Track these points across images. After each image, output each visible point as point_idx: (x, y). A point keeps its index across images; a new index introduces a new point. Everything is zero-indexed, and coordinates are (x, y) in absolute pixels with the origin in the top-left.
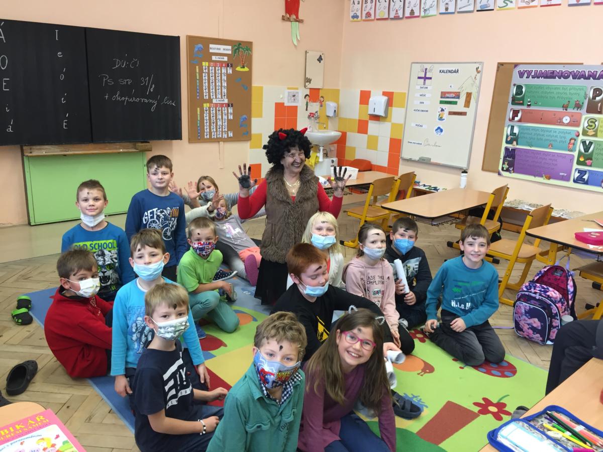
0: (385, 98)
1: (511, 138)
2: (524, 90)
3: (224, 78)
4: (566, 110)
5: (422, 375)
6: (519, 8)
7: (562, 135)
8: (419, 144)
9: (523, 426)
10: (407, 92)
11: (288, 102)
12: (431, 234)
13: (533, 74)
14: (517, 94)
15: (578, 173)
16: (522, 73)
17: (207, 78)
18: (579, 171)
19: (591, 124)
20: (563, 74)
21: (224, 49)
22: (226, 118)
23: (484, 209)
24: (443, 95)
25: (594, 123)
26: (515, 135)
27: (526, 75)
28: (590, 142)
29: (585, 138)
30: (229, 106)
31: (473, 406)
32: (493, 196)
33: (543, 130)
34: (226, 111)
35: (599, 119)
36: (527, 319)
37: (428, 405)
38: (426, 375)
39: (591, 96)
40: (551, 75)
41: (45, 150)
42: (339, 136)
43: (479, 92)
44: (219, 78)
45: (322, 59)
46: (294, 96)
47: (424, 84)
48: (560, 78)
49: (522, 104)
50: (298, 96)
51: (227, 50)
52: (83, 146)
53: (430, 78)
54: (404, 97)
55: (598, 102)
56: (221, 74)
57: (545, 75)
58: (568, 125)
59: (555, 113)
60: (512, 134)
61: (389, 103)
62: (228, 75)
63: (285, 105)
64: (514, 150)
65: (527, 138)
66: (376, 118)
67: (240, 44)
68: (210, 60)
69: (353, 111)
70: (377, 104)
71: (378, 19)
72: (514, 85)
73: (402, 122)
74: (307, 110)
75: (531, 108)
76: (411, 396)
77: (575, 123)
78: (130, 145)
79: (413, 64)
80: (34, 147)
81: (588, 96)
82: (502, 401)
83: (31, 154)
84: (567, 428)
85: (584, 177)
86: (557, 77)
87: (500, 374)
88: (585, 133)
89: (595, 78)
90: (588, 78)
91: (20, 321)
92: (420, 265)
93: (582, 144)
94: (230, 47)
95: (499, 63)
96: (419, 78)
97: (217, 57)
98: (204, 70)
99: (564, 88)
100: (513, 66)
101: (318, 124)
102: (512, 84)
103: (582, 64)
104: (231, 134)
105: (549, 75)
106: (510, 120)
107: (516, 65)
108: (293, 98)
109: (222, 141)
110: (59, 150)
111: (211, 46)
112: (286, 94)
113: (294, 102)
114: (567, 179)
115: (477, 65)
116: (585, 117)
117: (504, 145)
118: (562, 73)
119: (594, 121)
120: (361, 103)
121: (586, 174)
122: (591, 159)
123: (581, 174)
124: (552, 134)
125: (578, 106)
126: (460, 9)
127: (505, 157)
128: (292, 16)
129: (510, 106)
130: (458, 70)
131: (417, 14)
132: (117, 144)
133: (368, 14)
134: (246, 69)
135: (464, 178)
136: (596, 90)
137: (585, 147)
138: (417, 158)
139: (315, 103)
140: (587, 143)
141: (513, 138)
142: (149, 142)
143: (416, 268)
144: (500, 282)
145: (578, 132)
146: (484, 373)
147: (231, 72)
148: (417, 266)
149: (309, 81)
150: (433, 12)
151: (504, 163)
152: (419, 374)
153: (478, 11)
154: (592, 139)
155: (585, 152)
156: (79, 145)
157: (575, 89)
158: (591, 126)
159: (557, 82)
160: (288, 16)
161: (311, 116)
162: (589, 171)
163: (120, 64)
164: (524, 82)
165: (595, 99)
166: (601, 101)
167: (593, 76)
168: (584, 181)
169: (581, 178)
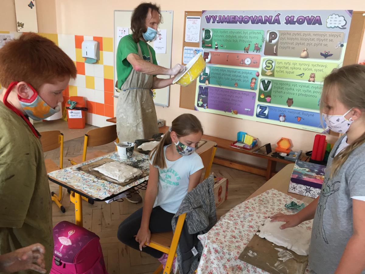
1: (204, 77)
2: (211, 34)
4: (248, 52)
7: (245, 75)
13: (217, 19)
14: (206, 38)
15: (260, 108)
16: (208, 18)
18: (260, 106)
19: (268, 65)
20: (244, 19)
25: (271, 64)
26: (207, 75)
27: (212, 20)
28: (268, 81)
29: (264, 78)
33: (229, 70)
35: (276, 60)
39: (268, 39)
40: (233, 20)
46: (5, 39)
48: (241, 23)
49: (211, 47)
54: (112, 42)
55: (274, 45)
57: (228, 20)
58: (249, 66)
59: (238, 55)
60: (205, 74)
61: (99, 47)
64: (206, 88)
65: (216, 78)
70: (89, 48)
72: (203, 30)
73: (112, 64)
75: (219, 51)
77: (255, 64)
81: (265, 39)
86: (238, 22)
88: (264, 73)
89: (270, 23)
90: (265, 23)
93: (261, 83)
99: (245, 32)
105: (231, 20)
107: (203, 12)
108: (4, 42)
114: (251, 114)
116: (264, 59)
117: (198, 84)
118: (242, 18)
119: (271, 62)
120: (77, 47)
121: (266, 109)
122: (270, 97)
123: (262, 109)
124: (237, 74)
127: (199, 95)
129: (201, 49)
136: (271, 34)
137: (265, 86)
140: (266, 82)
141: (206, 78)
145: (258, 72)
154: (270, 78)
155: (265, 90)
157: (254, 33)
158: (269, 67)
159: (238, 26)
162: (269, 107)
164: (211, 26)
165: (271, 42)
166: (277, 44)
167: (268, 21)
168: (265, 115)
169: (263, 113)
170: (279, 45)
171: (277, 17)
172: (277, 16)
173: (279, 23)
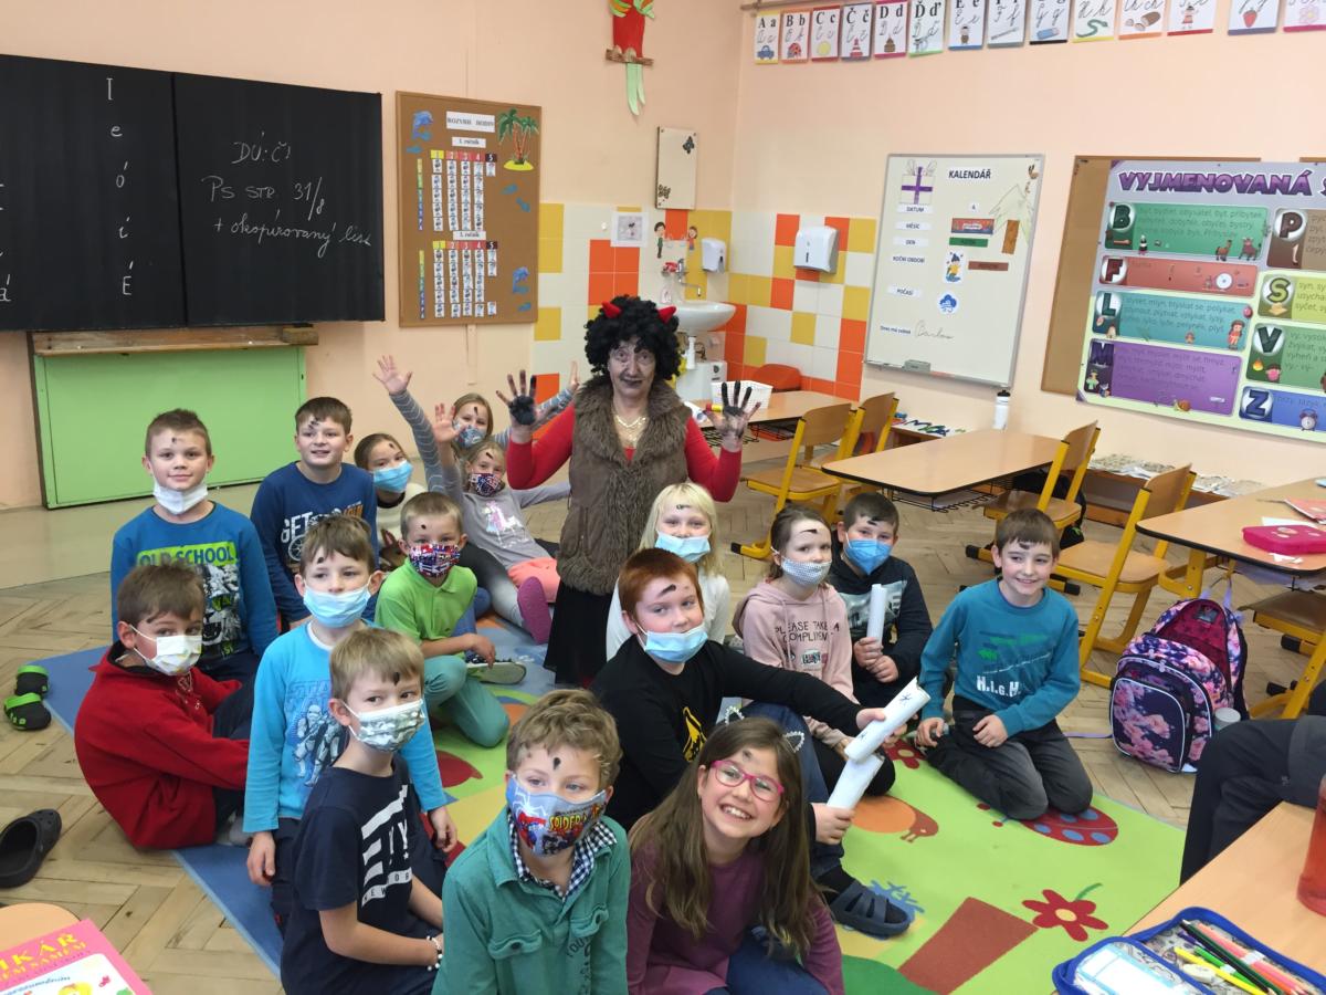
0: (830, 232)
1: (1105, 320)
2: (1132, 216)
3: (479, 185)
4: (1224, 260)
5: (911, 841)
6: (1122, 38)
7: (1216, 314)
8: (904, 331)
9: (1131, 953)
10: (878, 218)
11: (619, 238)
12: (930, 528)
13: (1152, 181)
14: (1117, 224)
15: (1251, 396)
16: (1127, 179)
17: (440, 185)
18: (1252, 392)
19: (1277, 290)
20: (1218, 182)
21: (479, 123)
22: (483, 273)
23: (1045, 476)
24: (958, 225)
25: (1284, 288)
26: (1114, 315)
27: (1136, 183)
28: (1275, 329)
29: (1265, 321)
30: (488, 246)
31: (1024, 908)
32: (1066, 446)
33: (1173, 302)
34: (482, 259)
35: (1296, 279)
36: (1139, 716)
37: (924, 908)
38: (921, 839)
39: (1278, 229)
40: (1191, 184)
41: (83, 343)
42: (730, 312)
43: (1034, 221)
44: (468, 184)
45: (693, 146)
46: (632, 225)
47: (916, 200)
48: (1209, 190)
49: (1128, 247)
50: (640, 226)
51: (485, 123)
52: (166, 332)
53: (930, 189)
54: (872, 229)
55: (1294, 243)
56: (472, 176)
57: (1178, 184)
58: (1228, 292)
59: (1199, 266)
60: (1107, 311)
61: (840, 243)
62: (487, 180)
63: (613, 245)
64: (1110, 346)
65: (1137, 320)
66: (811, 274)
67: (513, 112)
68: (447, 147)
69: (761, 259)
70: (814, 243)
71: (815, 60)
72: (1112, 205)
73: (868, 284)
74: (659, 256)
75: (1148, 255)
76: (887, 887)
77: (1243, 287)
78: (271, 331)
79: (892, 159)
80: (57, 336)
81: (1271, 229)
82: (1085, 898)
83: (49, 352)
84: (1226, 958)
85: (1262, 407)
86: (1203, 189)
87: (1081, 838)
88: (1264, 310)
89: (1285, 191)
90: (1271, 191)
91: (23, 721)
92: (904, 597)
93: (1257, 334)
94: (491, 118)
95: (1078, 158)
96: (905, 188)
97: (464, 139)
98: (435, 168)
99: (1220, 212)
100: (1109, 162)
101: (683, 288)
102: (1108, 201)
103: (1258, 160)
104: (492, 309)
105: (1187, 183)
106: (1101, 281)
107: (1115, 161)
108: (629, 231)
109: (472, 324)
110: (110, 342)
111: (450, 115)
112: (615, 222)
113: (631, 239)
114: (1225, 409)
115: (1031, 161)
116: (1265, 276)
117: (1090, 335)
118: (1215, 180)
119: (1284, 283)
120: (779, 241)
121: (1266, 399)
122: (1278, 367)
123: (1256, 398)
124: (1193, 311)
125: (1250, 251)
126: (993, 38)
127: (1091, 362)
128: (627, 51)
129: (1102, 251)
130: (989, 172)
131: (899, 49)
132: (243, 329)
133: (795, 49)
134: (527, 166)
135: (1002, 406)
136: (1287, 217)
137: (1265, 341)
138: (900, 363)
139: (676, 242)
140: (1270, 331)
141: (1109, 321)
142: (311, 326)
143: (895, 604)
144: (1082, 634)
145: (1250, 308)
146: (1047, 835)
147: (494, 173)
148: (898, 600)
149: (665, 192)
150: (934, 45)
151: (1088, 375)
152: (903, 838)
153: (1032, 43)
154: (1281, 323)
155: (1265, 351)
156: (156, 332)
157: (1242, 214)
158: (1279, 295)
159: (1203, 198)
160: (619, 50)
161: (669, 269)
162: (1275, 392)
163: (248, 153)
164: (1132, 197)
165: (1287, 236)
166: (1300, 240)
167: (1281, 186)
168: (1263, 414)
169: (1257, 407)
170: (1307, 244)
171: (1303, 180)
172: (1302, 176)
173: (1308, 192)
